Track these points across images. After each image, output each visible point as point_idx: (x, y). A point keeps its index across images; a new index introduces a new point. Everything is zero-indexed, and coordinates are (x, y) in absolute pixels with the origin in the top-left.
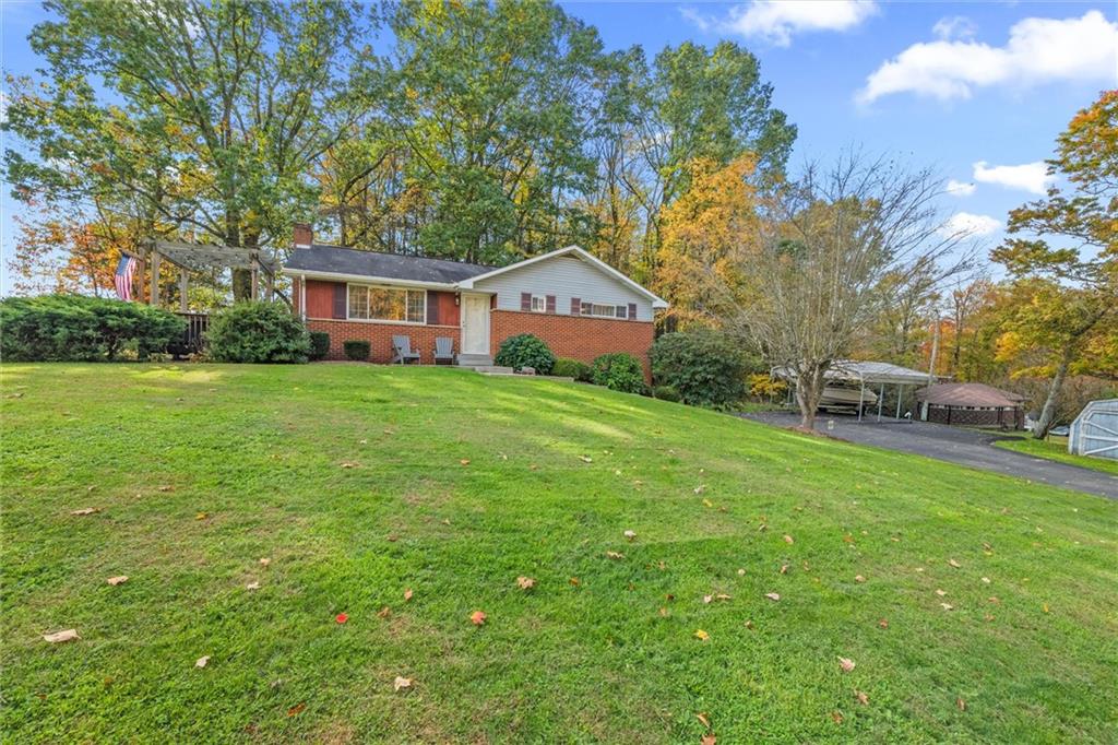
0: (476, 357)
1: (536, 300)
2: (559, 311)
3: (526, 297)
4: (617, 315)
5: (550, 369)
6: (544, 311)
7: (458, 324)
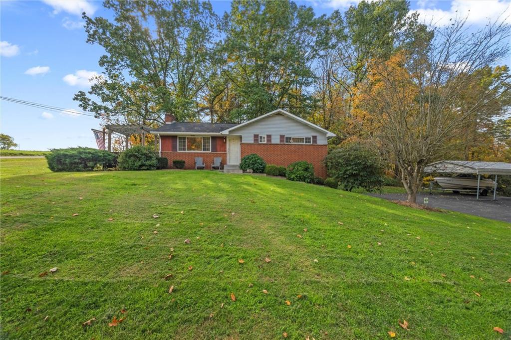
0: (233, 166)
1: (261, 137)
2: (273, 142)
3: (256, 136)
4: (306, 142)
5: (263, 170)
6: (266, 142)
7: (226, 151)
